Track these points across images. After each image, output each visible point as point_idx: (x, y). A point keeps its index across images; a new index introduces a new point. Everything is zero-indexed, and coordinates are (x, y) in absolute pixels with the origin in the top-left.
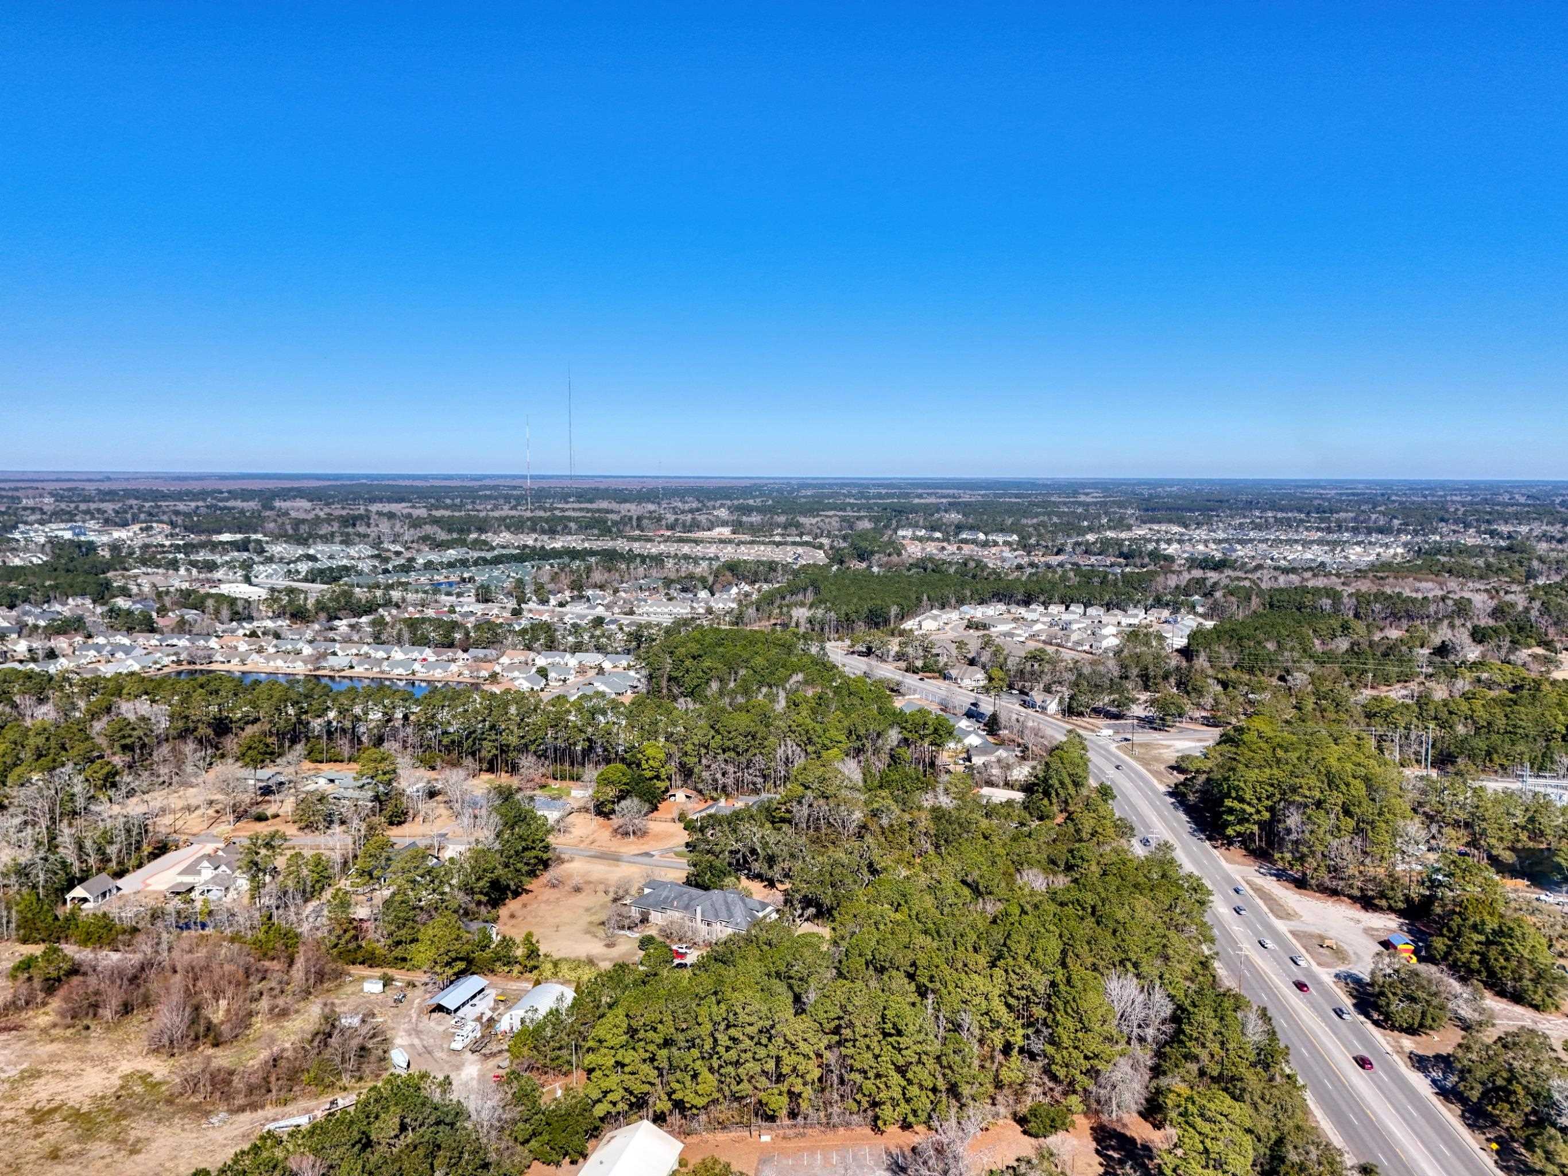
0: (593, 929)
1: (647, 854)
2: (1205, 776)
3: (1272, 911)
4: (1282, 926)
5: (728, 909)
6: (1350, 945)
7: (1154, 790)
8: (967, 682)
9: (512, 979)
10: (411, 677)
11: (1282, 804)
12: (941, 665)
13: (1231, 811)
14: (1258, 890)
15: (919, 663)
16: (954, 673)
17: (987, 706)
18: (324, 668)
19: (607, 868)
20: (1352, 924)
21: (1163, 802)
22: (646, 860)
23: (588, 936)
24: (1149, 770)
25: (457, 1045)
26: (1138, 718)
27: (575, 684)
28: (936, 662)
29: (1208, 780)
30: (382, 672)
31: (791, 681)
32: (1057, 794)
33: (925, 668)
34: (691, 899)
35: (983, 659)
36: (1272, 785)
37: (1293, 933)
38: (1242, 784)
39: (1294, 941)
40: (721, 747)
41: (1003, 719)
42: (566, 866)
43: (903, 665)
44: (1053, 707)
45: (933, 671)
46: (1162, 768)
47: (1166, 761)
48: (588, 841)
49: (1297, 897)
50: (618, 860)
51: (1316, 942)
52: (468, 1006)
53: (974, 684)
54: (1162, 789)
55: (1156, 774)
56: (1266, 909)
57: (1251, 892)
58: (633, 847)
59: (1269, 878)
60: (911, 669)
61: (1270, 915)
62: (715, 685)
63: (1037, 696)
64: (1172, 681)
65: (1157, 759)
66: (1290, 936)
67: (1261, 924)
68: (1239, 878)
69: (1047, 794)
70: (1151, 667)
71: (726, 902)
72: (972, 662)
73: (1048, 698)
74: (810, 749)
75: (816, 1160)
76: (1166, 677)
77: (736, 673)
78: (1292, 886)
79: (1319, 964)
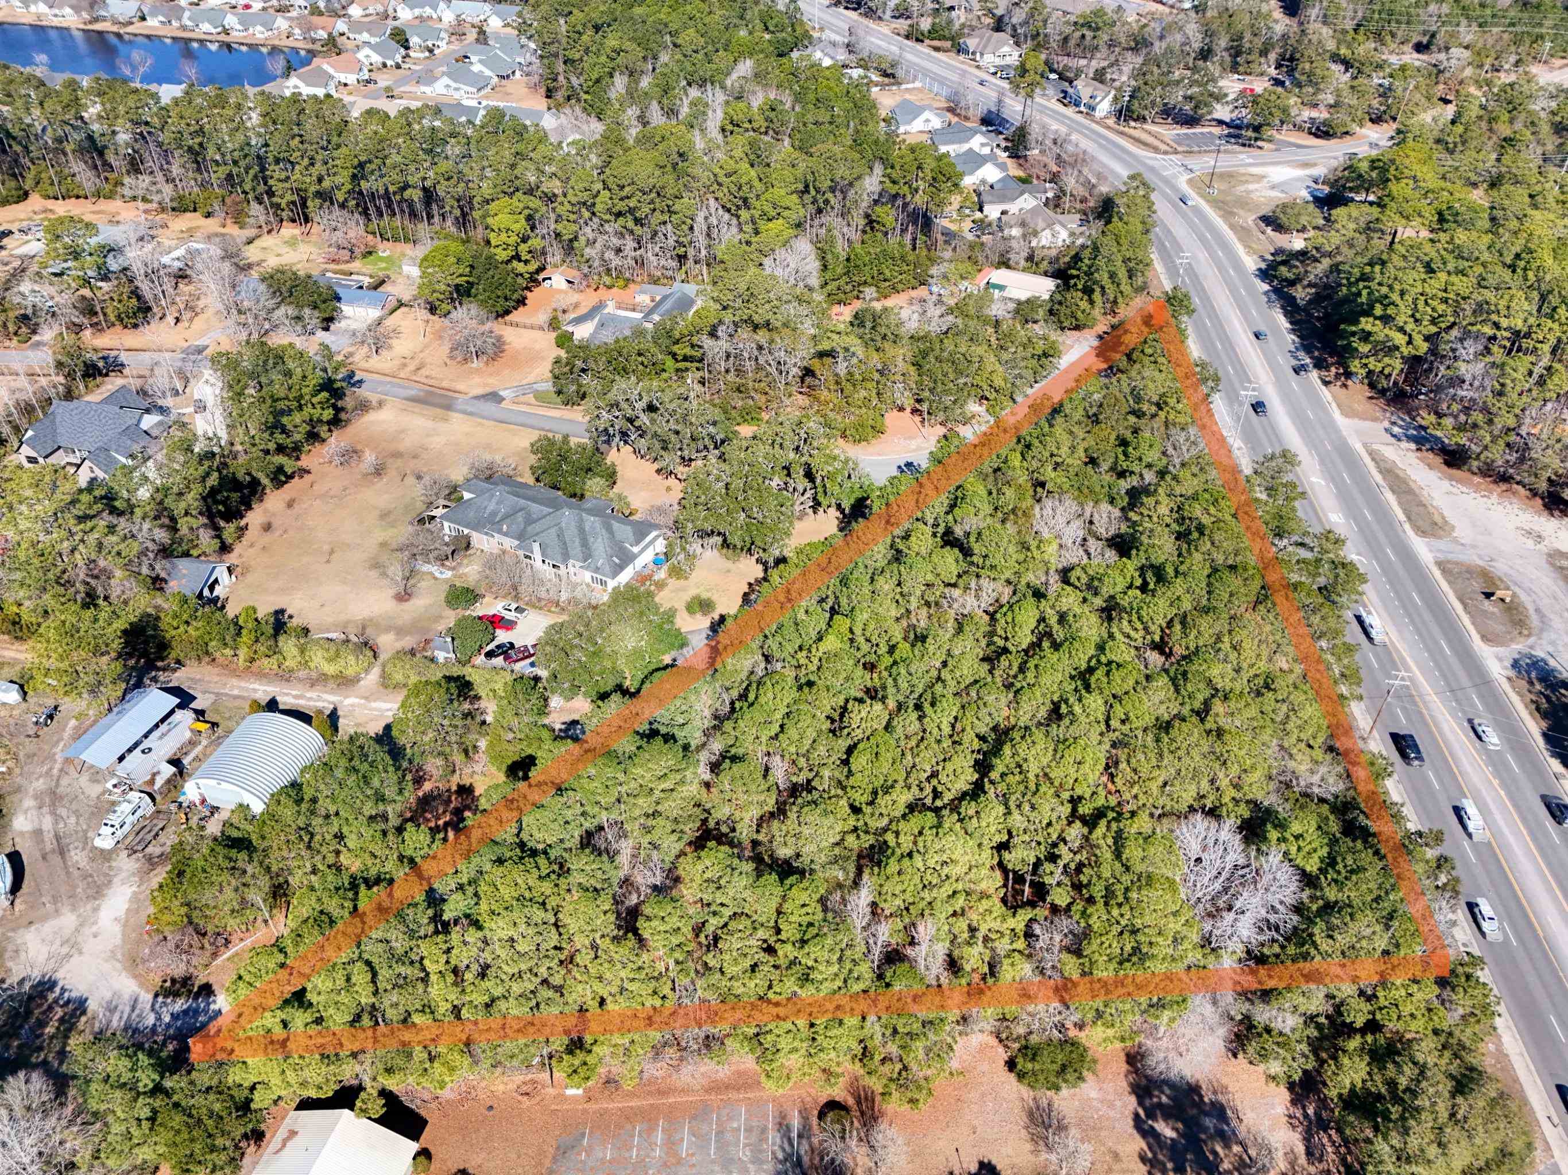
0: (384, 558)
1: (494, 397)
2: (1326, 262)
3: (1409, 518)
4: (1424, 550)
5: (585, 544)
6: (1529, 592)
7: (1238, 266)
8: (989, 60)
9: (235, 673)
10: (223, 37)
11: (1455, 333)
12: (957, 26)
13: (1366, 336)
14: (1389, 472)
15: (925, 24)
16: (972, 43)
17: (1014, 108)
18: (104, 19)
19: (430, 424)
20: (1530, 543)
21: (1250, 289)
22: (489, 408)
23: (374, 574)
24: (1232, 227)
25: (105, 841)
26: (1220, 122)
27: (446, 55)
28: (950, 22)
29: (1335, 268)
30: (184, 28)
31: (734, 76)
32: (1103, 292)
33: (934, 33)
34: (529, 521)
35: (1014, 20)
36: (1445, 301)
37: (1439, 564)
38: (1395, 297)
39: (1445, 586)
40: (609, 211)
41: (1035, 131)
42: (371, 417)
43: (903, 24)
44: (1104, 107)
45: (943, 38)
46: (1250, 219)
47: (1258, 206)
48: (412, 367)
49: (1446, 484)
50: (448, 407)
51: (1477, 586)
52: (137, 752)
53: (998, 62)
54: (1251, 264)
55: (1242, 233)
56: (1401, 516)
57: (1378, 478)
58: (477, 380)
59: (1405, 445)
60: (914, 36)
61: (1407, 527)
62: (620, 82)
63: (1083, 88)
64: (1273, 56)
65: (1243, 203)
66: (1437, 573)
67: (1394, 547)
68: (1359, 447)
69: (1088, 291)
70: (1247, 36)
71: (581, 531)
72: (999, 26)
73: (1100, 90)
74: (744, 214)
75: (652, 1145)
76: (1264, 53)
77: (655, 58)
78: (1438, 460)
79: (1484, 638)
